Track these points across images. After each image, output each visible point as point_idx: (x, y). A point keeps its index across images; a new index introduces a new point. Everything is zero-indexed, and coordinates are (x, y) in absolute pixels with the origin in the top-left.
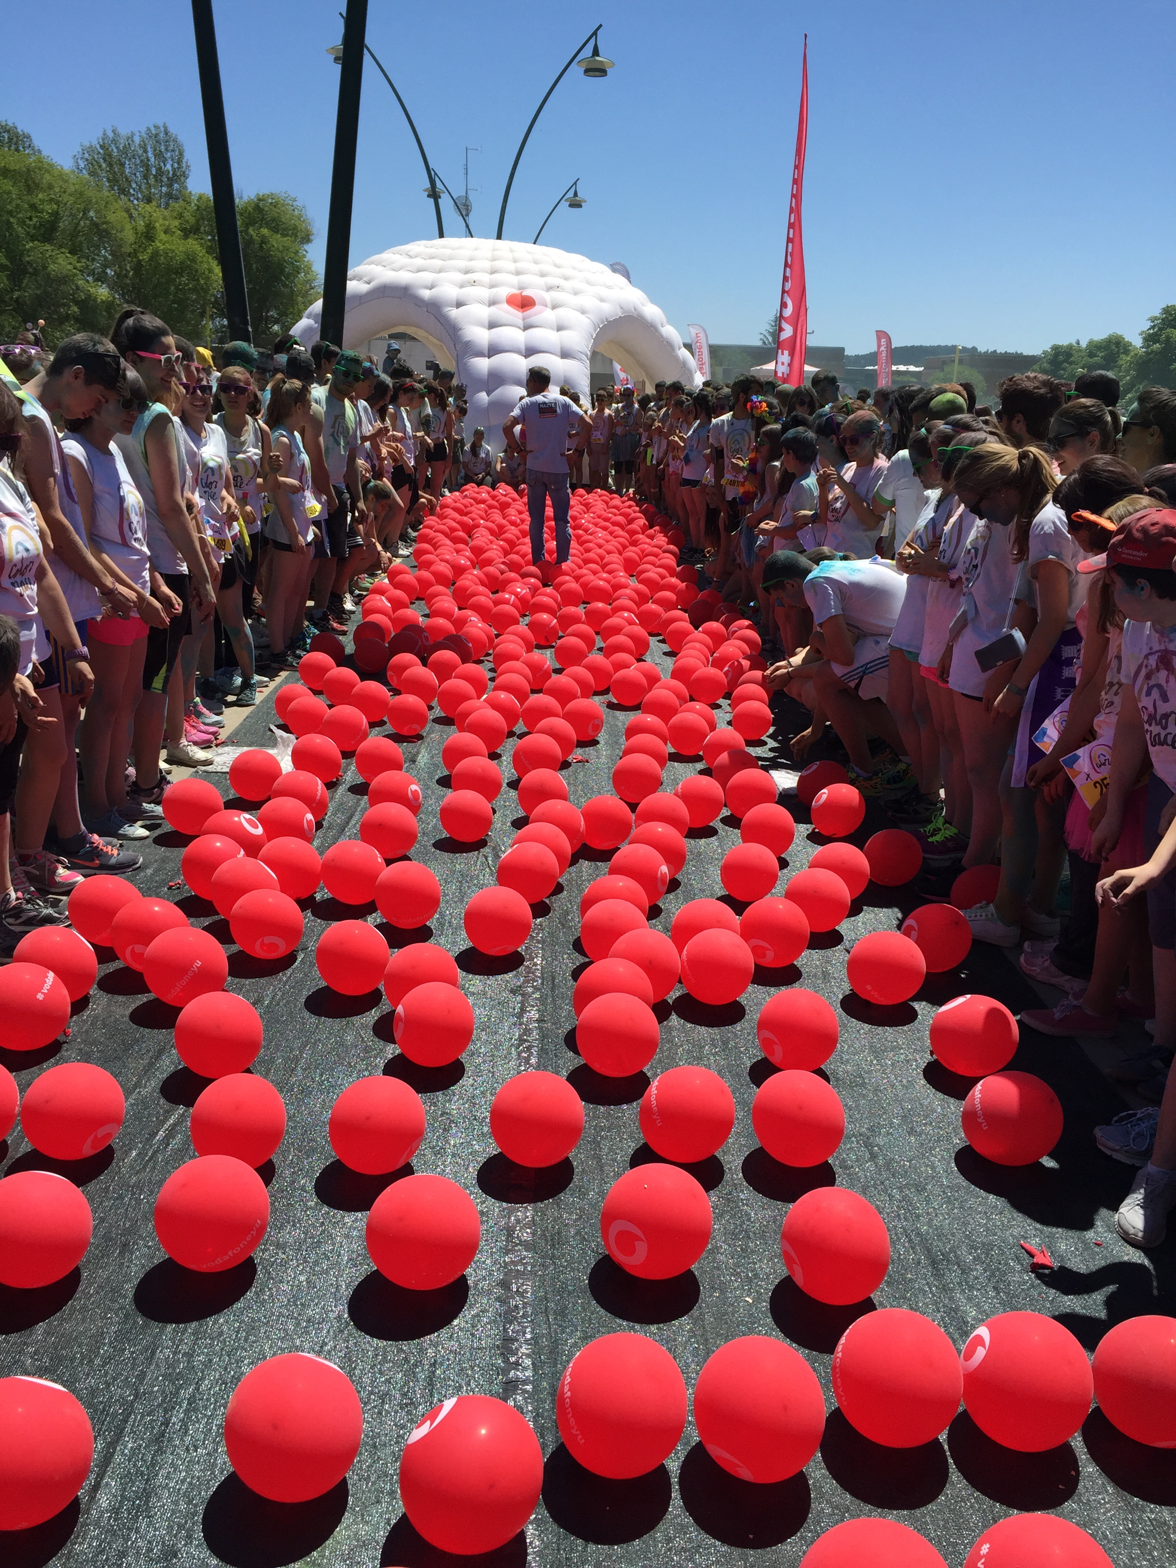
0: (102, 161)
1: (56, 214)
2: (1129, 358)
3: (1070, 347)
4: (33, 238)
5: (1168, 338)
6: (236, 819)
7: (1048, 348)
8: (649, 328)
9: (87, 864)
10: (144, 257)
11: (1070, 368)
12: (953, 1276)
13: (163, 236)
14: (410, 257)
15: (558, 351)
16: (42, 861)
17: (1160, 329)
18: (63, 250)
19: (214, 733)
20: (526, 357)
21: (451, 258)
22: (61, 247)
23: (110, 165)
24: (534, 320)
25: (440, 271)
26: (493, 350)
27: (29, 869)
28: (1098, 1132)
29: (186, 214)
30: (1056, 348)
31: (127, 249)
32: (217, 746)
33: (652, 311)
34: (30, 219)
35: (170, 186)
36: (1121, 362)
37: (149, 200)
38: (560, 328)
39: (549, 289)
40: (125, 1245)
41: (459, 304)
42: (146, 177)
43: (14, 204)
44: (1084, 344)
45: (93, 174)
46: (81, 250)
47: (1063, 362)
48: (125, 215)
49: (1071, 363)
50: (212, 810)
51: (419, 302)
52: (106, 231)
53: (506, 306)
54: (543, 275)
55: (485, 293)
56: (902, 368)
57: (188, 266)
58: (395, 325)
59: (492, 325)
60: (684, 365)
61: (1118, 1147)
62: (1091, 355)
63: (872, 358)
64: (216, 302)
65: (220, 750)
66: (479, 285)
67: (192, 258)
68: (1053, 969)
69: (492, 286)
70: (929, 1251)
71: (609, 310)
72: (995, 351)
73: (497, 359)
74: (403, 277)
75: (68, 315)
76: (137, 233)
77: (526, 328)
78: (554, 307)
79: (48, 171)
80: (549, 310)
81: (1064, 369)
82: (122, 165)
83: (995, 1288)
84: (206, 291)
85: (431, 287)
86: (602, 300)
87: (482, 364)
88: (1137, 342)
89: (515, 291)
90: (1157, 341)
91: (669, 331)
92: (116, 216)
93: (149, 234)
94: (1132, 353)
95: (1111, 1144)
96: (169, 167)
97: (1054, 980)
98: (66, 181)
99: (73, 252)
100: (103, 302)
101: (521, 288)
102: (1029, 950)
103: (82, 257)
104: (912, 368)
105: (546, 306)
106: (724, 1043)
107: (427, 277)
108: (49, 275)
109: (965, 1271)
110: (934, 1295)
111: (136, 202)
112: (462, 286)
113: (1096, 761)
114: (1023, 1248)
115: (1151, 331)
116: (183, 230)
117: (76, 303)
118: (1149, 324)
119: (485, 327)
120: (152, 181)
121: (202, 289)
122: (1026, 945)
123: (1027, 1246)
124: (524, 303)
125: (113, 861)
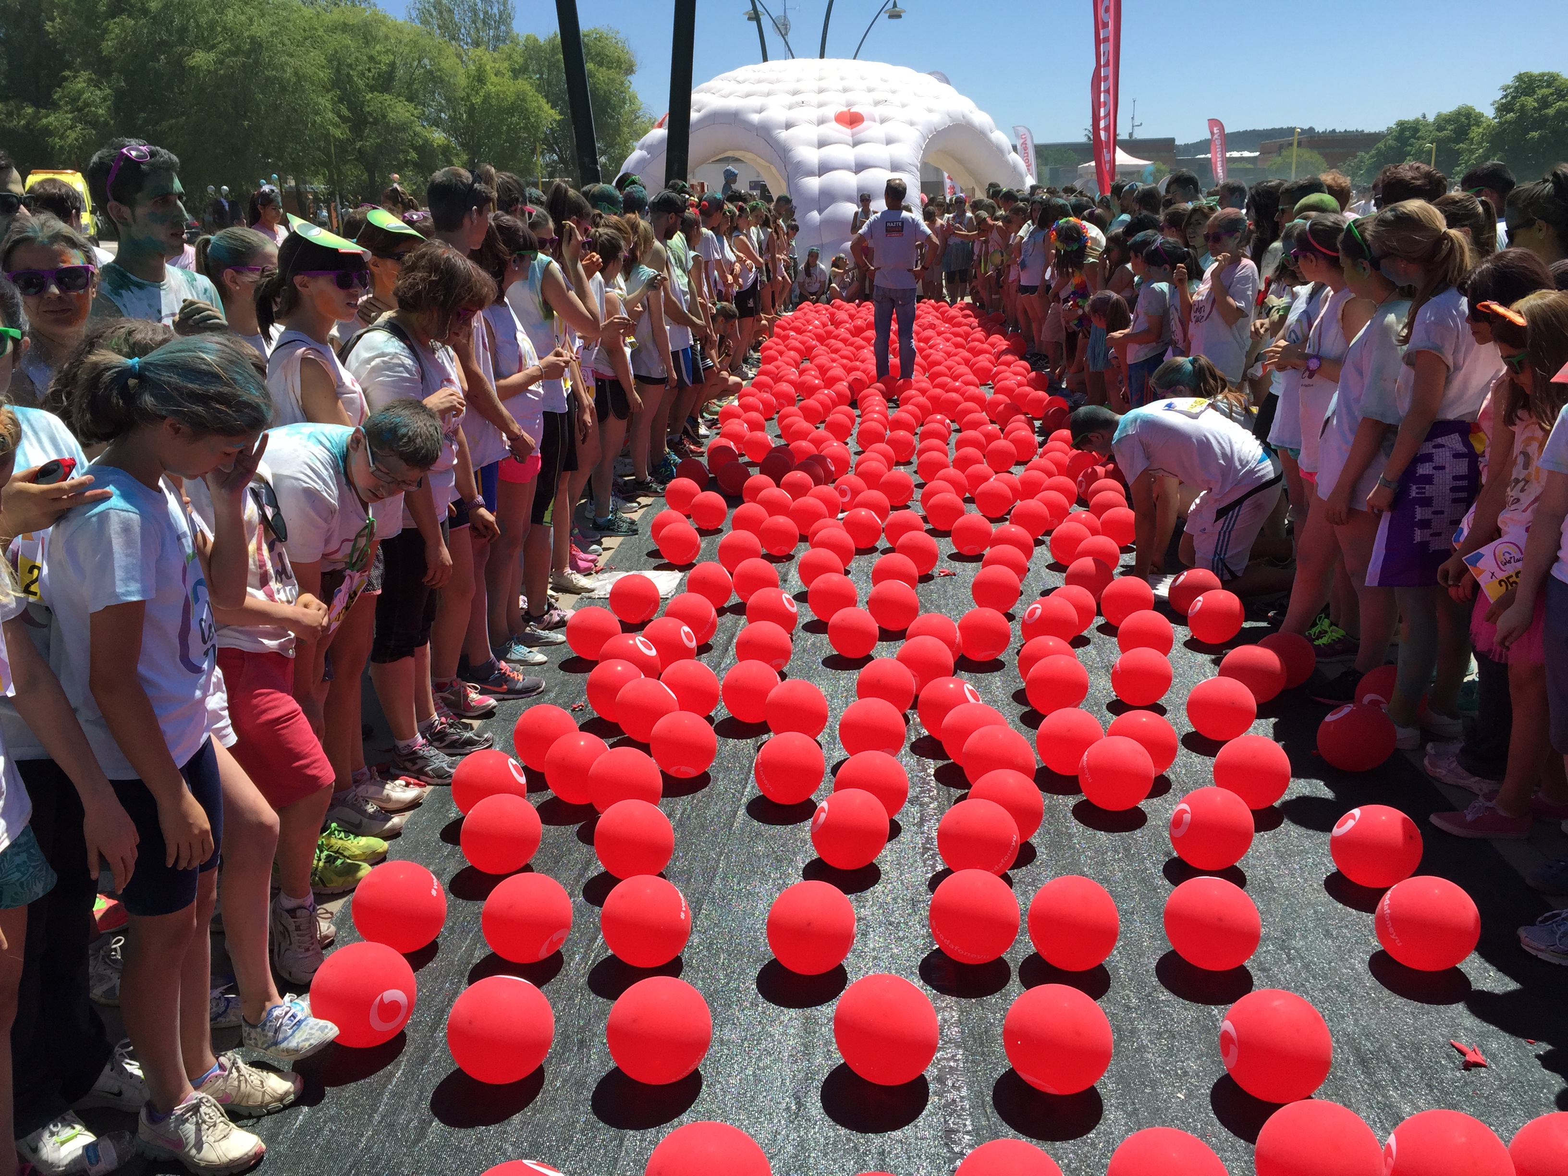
0: (432, 9)
1: (393, 65)
2: (1481, 130)
3: (1417, 121)
4: (372, 89)
5: (1523, 106)
6: (631, 642)
7: (1392, 124)
8: (978, 135)
9: (496, 689)
10: (477, 100)
11: (1417, 144)
12: (1383, 1075)
13: (493, 78)
14: (739, 82)
15: (889, 165)
16: (457, 688)
17: (1514, 98)
18: (401, 98)
19: (593, 561)
20: (856, 173)
21: (778, 81)
22: (399, 95)
23: (441, 13)
24: (863, 136)
25: (768, 94)
26: (824, 169)
27: (445, 695)
28: (1522, 932)
29: (514, 55)
30: (1402, 125)
31: (461, 94)
32: (597, 572)
33: (981, 118)
34: (369, 70)
35: (497, 28)
36: (1471, 135)
37: (477, 44)
38: (889, 142)
39: (877, 103)
40: (582, 1042)
41: (788, 126)
42: (474, 22)
43: (353, 57)
44: (1431, 118)
45: (425, 22)
46: (417, 97)
47: (1410, 138)
48: (458, 61)
49: (1418, 139)
50: (607, 635)
51: (749, 126)
52: (440, 77)
53: (834, 125)
54: (870, 90)
55: (815, 114)
56: (1236, 154)
57: (518, 107)
58: (726, 151)
59: (822, 144)
60: (1014, 168)
61: (1543, 947)
62: (1440, 128)
63: (1204, 146)
64: (546, 138)
65: (601, 576)
66: (808, 105)
67: (521, 97)
68: (1460, 770)
69: (820, 105)
70: (1358, 1050)
71: (938, 119)
72: (1334, 130)
73: (827, 177)
74: (732, 103)
75: (407, 160)
76: (469, 77)
77: (855, 144)
78: (882, 121)
79: (382, 23)
80: (877, 124)
81: (1411, 145)
82: (450, 11)
83: (1429, 1086)
84: (537, 129)
85: (760, 111)
86: (930, 111)
87: (813, 183)
88: (1489, 113)
89: (845, 109)
90: (1512, 110)
91: (1001, 138)
92: (448, 63)
93: (480, 78)
94: (1485, 125)
95: (1535, 944)
96: (495, 10)
97: (1461, 782)
98: (400, 32)
99: (410, 99)
100: (439, 146)
101: (849, 105)
102: (1433, 752)
103: (419, 103)
104: (1246, 154)
105: (875, 121)
106: (1125, 849)
107: (754, 102)
108: (388, 123)
109: (1396, 1069)
110: (1366, 1091)
111: (465, 47)
112: (790, 108)
113: (1501, 558)
114: (1453, 1046)
115: (1504, 101)
116: (513, 71)
117: (415, 148)
118: (1501, 94)
119: (813, 146)
120: (480, 25)
121: (532, 126)
122: (1429, 747)
123: (1457, 1044)
124: (852, 120)
125: (519, 686)
